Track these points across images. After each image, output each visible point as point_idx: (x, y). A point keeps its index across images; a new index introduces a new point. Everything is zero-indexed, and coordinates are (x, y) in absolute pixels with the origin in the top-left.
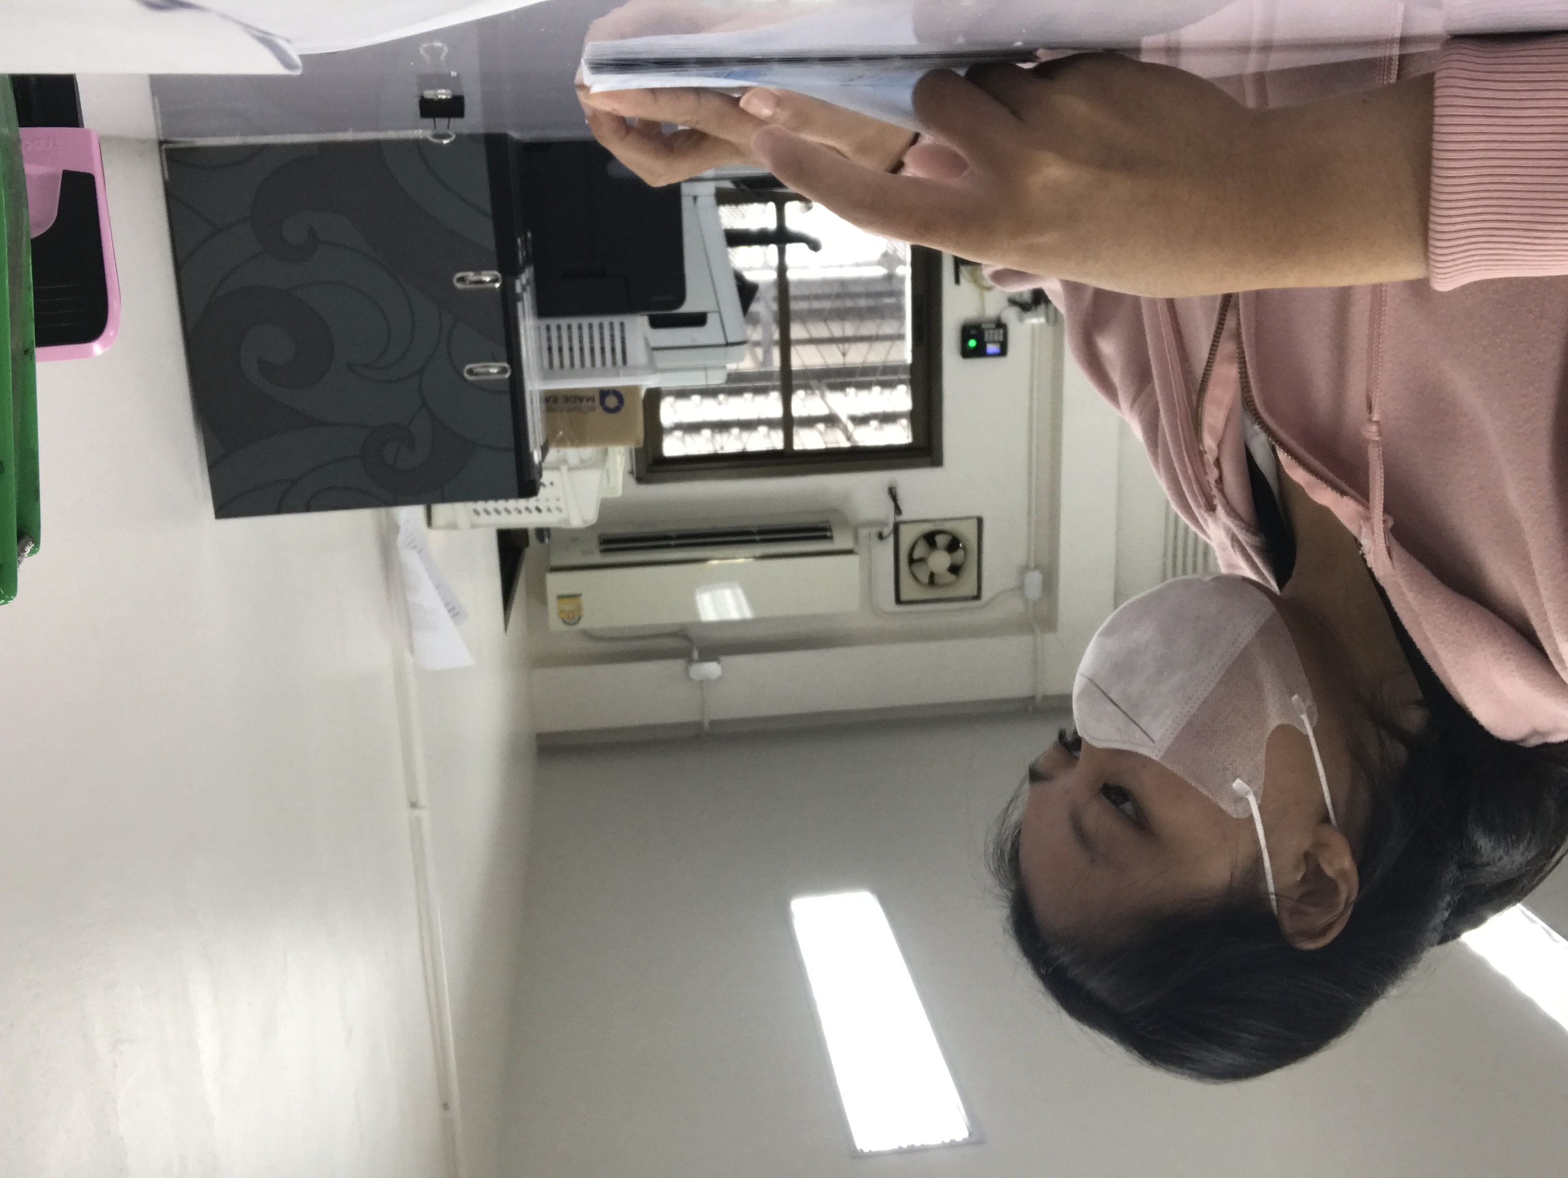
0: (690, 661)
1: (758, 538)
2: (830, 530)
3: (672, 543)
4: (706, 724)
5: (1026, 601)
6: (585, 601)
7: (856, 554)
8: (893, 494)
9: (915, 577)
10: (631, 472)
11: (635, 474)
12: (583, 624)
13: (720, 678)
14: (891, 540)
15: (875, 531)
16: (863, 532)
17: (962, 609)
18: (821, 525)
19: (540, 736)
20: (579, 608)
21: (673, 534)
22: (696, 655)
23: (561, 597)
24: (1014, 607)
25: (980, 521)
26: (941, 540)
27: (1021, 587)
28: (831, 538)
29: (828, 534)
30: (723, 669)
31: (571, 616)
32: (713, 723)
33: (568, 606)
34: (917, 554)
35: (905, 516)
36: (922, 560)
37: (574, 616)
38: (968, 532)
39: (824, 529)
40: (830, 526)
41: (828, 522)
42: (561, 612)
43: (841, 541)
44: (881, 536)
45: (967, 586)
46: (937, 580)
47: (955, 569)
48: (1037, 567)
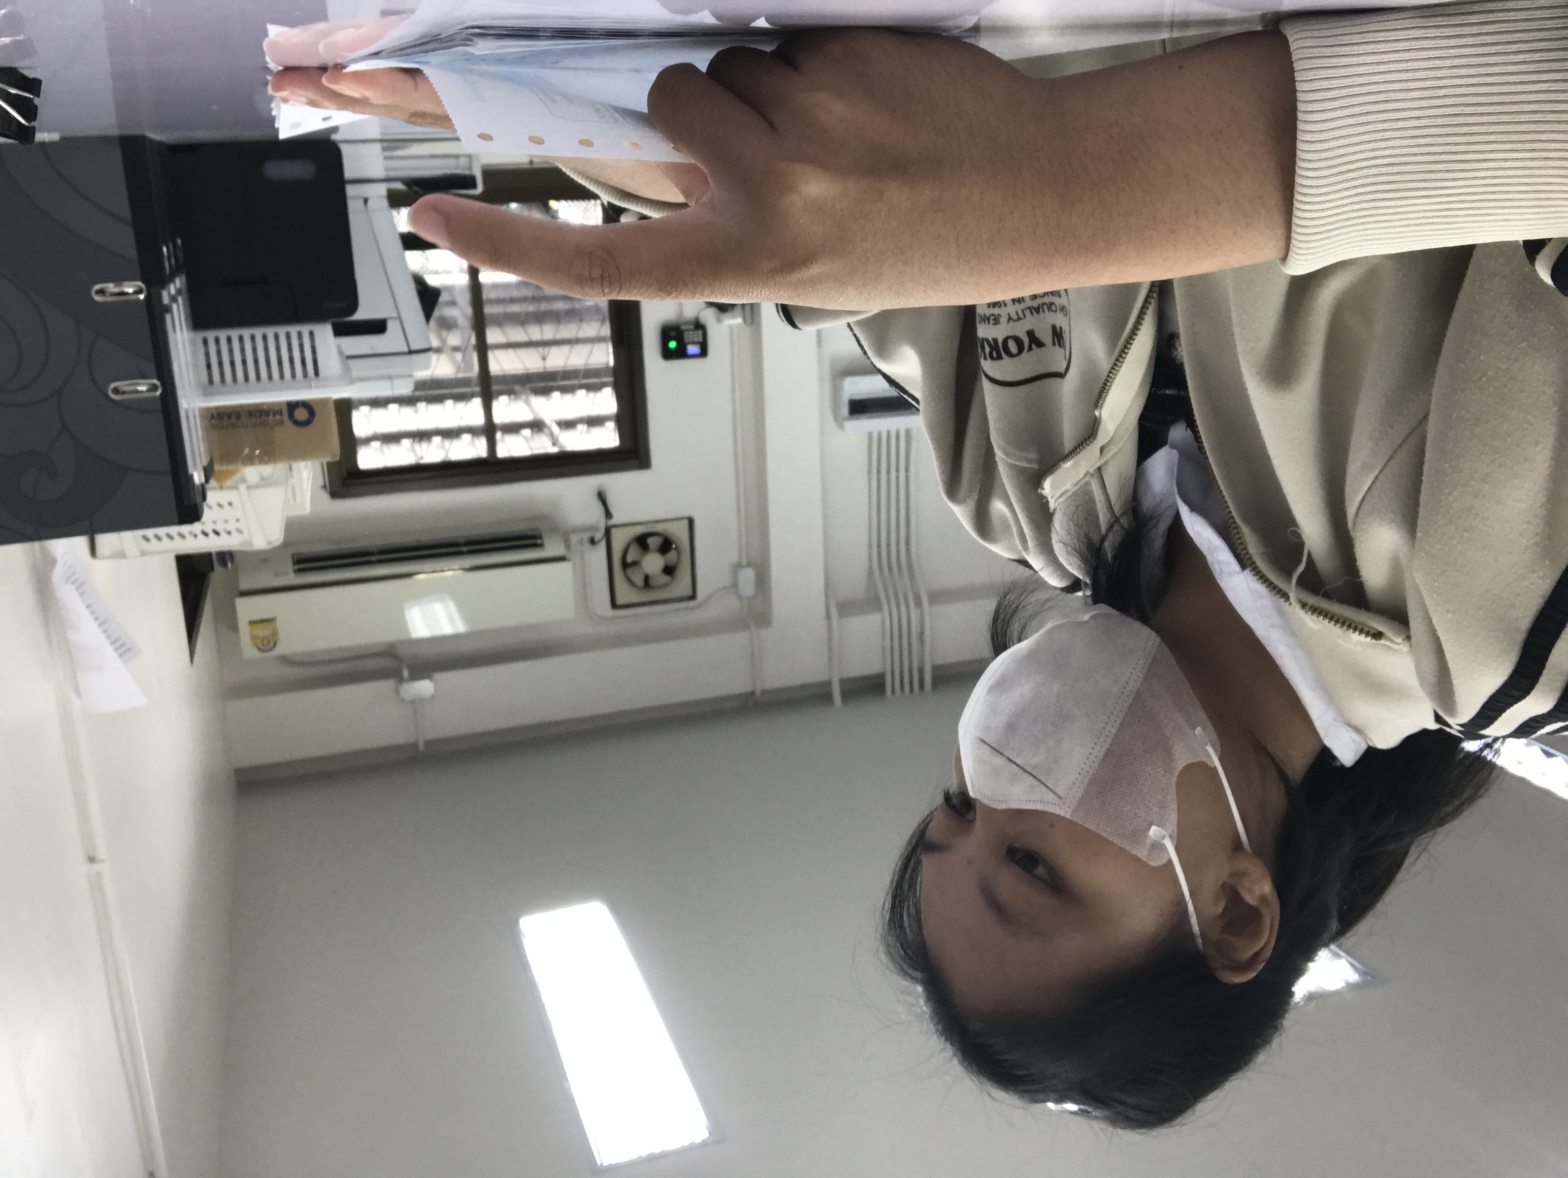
0: (401, 680)
1: (465, 549)
2: (540, 537)
3: (374, 558)
4: (421, 746)
5: (740, 598)
6: (279, 624)
7: (569, 560)
8: (602, 497)
9: (630, 581)
10: (324, 487)
11: (328, 489)
12: (280, 650)
13: (433, 695)
14: (603, 545)
15: (586, 536)
16: (574, 539)
17: (678, 610)
18: (530, 533)
19: (238, 772)
20: (275, 634)
21: (374, 550)
22: (406, 674)
23: (252, 623)
24: (731, 604)
25: (691, 521)
26: (653, 542)
27: (735, 585)
28: (541, 546)
29: (539, 541)
30: (435, 688)
31: (265, 642)
32: (428, 743)
33: (262, 631)
34: (629, 559)
35: (615, 520)
36: (635, 563)
37: (269, 642)
38: (679, 532)
39: (534, 537)
40: (541, 534)
41: (537, 529)
42: (254, 638)
43: (552, 548)
44: (592, 541)
45: (682, 585)
46: (653, 582)
47: (669, 570)
48: (749, 564)
